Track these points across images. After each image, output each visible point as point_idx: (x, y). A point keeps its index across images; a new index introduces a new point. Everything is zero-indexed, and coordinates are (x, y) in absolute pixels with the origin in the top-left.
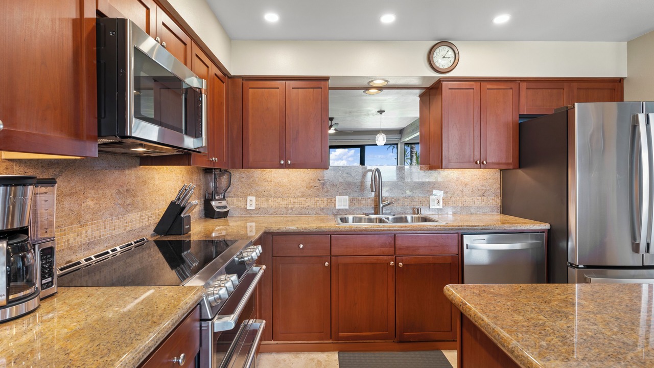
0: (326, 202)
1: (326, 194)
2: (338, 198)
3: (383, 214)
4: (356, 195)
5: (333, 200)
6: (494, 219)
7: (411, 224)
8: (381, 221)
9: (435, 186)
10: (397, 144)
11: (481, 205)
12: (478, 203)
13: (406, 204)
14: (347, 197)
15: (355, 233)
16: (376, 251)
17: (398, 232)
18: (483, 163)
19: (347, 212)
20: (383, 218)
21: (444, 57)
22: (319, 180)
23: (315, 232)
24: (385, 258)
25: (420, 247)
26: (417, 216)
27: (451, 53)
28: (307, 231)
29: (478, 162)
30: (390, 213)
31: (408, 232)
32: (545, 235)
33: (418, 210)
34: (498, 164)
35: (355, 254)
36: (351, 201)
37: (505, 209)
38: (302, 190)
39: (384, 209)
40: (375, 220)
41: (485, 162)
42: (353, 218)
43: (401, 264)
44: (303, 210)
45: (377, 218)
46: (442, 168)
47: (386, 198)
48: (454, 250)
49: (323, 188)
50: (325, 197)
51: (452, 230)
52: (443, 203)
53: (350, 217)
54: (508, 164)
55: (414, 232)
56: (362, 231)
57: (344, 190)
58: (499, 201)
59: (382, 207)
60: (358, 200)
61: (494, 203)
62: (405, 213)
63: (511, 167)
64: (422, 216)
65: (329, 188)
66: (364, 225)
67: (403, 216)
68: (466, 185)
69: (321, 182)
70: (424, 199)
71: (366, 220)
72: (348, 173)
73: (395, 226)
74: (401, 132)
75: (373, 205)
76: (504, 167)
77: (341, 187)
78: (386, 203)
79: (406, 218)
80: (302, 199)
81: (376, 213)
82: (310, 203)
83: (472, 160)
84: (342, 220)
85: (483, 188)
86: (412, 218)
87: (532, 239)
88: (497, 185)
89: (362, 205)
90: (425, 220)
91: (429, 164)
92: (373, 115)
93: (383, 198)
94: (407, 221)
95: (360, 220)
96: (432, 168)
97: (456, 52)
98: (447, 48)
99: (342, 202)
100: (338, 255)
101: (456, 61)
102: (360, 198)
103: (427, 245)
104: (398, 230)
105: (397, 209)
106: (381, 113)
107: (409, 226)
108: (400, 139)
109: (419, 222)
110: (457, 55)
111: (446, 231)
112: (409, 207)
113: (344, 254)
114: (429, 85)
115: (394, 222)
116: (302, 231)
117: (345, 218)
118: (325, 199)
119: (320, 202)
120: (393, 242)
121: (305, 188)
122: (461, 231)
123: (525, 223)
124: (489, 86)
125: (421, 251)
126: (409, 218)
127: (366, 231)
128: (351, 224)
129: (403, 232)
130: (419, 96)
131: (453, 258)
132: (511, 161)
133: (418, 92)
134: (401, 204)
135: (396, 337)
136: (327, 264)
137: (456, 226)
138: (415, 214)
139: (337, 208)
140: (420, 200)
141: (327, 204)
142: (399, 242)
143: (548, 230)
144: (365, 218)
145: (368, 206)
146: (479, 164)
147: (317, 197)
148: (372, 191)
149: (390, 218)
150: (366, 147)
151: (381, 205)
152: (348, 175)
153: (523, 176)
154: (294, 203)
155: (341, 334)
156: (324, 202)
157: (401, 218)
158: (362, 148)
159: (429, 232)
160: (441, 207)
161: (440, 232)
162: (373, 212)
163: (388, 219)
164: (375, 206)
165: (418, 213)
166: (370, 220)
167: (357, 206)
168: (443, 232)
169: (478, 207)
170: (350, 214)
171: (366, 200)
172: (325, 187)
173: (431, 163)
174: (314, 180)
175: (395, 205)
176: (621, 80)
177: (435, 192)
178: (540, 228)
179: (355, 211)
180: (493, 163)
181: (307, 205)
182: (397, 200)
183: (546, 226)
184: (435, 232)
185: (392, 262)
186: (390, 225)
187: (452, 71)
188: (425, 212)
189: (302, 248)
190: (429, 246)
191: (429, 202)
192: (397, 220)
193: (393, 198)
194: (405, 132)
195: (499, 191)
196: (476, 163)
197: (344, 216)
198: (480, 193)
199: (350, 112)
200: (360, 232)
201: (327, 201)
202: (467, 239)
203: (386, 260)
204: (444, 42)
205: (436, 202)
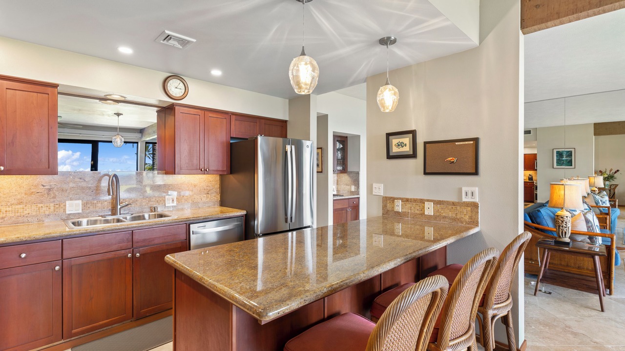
0: (52, 208)
1: (52, 200)
2: (68, 203)
3: (120, 214)
4: (91, 198)
5: (62, 205)
6: (216, 210)
7: (149, 220)
8: (118, 221)
9: (170, 188)
10: (137, 143)
11: (207, 201)
12: (204, 199)
13: (144, 204)
14: (80, 202)
15: (91, 234)
16: (114, 247)
17: (135, 229)
18: (206, 170)
19: (79, 215)
20: (121, 218)
21: (176, 88)
22: (43, 186)
23: (42, 239)
24: (123, 252)
25: (155, 238)
26: (154, 213)
27: (182, 85)
28: (32, 239)
29: (203, 170)
30: (128, 213)
31: (145, 227)
32: (243, 218)
33: (155, 208)
34: (217, 171)
35: (91, 254)
36: (85, 205)
37: (223, 203)
38: (19, 197)
39: (122, 210)
40: (112, 221)
41: (207, 170)
42: (88, 221)
43: (138, 254)
44: (20, 219)
45: (114, 219)
46: (175, 174)
47: (124, 200)
48: (183, 237)
49: (48, 194)
50: (51, 202)
51: (182, 221)
52: (177, 201)
53: (84, 221)
54: (223, 171)
55: (150, 227)
56: (98, 231)
57: (76, 194)
58: (219, 197)
59: (120, 209)
60: (93, 204)
61: (216, 198)
62: (143, 212)
63: (226, 174)
64: (158, 213)
65: (57, 193)
66: (99, 226)
67: (141, 214)
68: (195, 186)
69: (47, 187)
70: (161, 199)
71: (102, 221)
72: (81, 179)
73: (132, 224)
74: (141, 131)
75: (110, 208)
76: (221, 173)
77: (73, 192)
78: (124, 204)
79: (144, 216)
80: (19, 206)
81: (114, 214)
82: (30, 210)
83: (198, 168)
84: (74, 223)
85: (208, 188)
86: (150, 215)
87: (237, 222)
88: (218, 186)
89: (97, 208)
90: (161, 216)
91: (165, 170)
92: (109, 115)
93: (121, 200)
94: (144, 219)
95: (95, 222)
96: (167, 173)
97: (186, 86)
98: (179, 81)
99: (74, 206)
100: (71, 257)
101: (186, 93)
102: (96, 201)
103: (162, 236)
104: (136, 227)
105: (135, 210)
106: (118, 116)
107: (146, 223)
108: (141, 138)
109: (155, 218)
110: (187, 88)
111: (177, 223)
112: (146, 206)
113: (79, 256)
114: (165, 105)
115: (132, 221)
116: (25, 240)
117: (78, 222)
118: (52, 205)
119: (44, 209)
120: (131, 237)
121: (23, 195)
122: (189, 222)
123: (232, 212)
124: (211, 115)
125: (156, 242)
126: (146, 216)
127: (104, 231)
128: (85, 227)
129: (140, 228)
130: (157, 112)
131: (182, 242)
132: (225, 169)
133: (156, 109)
134: (139, 204)
135: (133, 316)
136: (57, 268)
137: (184, 219)
138: (152, 211)
139: (68, 212)
140: (157, 200)
141: (54, 210)
142: (136, 237)
143: (246, 215)
144: (101, 220)
145: (104, 208)
146: (204, 171)
147: (42, 203)
148: (109, 195)
149: (128, 217)
150: (100, 143)
151: (119, 207)
152: (81, 180)
153: (233, 179)
154: (6, 211)
155: (74, 331)
156: (50, 209)
157: (139, 216)
158: (95, 144)
159: (163, 225)
160: (175, 204)
161: (172, 224)
162: (110, 213)
163: (126, 218)
164: (112, 208)
165: (155, 211)
166: (107, 221)
167: (92, 209)
168: (174, 224)
169: (204, 203)
170: (84, 217)
171: (102, 203)
172: (51, 192)
173: (166, 169)
174: (35, 186)
175: (133, 206)
176: (286, 122)
177: (170, 193)
178: (240, 214)
179: (89, 214)
180: (213, 170)
181: (27, 212)
182: (135, 201)
183: (244, 212)
184: (168, 225)
185: (130, 255)
186: (128, 223)
187: (183, 100)
188: (160, 210)
189: (25, 258)
190: (163, 237)
191: (165, 201)
192: (134, 219)
193: (131, 200)
194: (146, 132)
195: (219, 190)
196: (201, 170)
197: (76, 220)
198: (206, 192)
199: (80, 110)
200: (97, 233)
201: (54, 206)
202: (193, 227)
203: (124, 254)
204: (176, 76)
205: (171, 201)
